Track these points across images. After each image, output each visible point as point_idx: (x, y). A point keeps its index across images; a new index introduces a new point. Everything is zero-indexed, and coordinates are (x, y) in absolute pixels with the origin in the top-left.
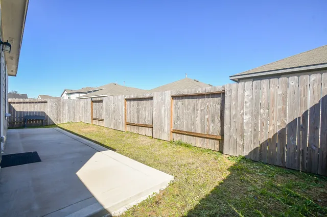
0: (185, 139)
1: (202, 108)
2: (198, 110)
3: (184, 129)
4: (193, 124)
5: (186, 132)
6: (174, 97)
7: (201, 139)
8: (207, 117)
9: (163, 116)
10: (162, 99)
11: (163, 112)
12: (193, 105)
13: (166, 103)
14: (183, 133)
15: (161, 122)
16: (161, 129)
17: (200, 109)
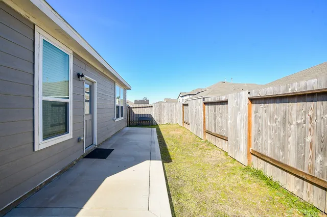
0: (269, 170)
1: (299, 121)
2: (290, 123)
3: (268, 153)
4: (283, 148)
5: (270, 158)
6: (252, 100)
7: (298, 179)
8: (309, 139)
9: (239, 127)
10: (237, 102)
11: (238, 121)
12: (282, 114)
13: (241, 109)
14: (266, 159)
15: (236, 136)
16: (237, 146)
17: (294, 123)
